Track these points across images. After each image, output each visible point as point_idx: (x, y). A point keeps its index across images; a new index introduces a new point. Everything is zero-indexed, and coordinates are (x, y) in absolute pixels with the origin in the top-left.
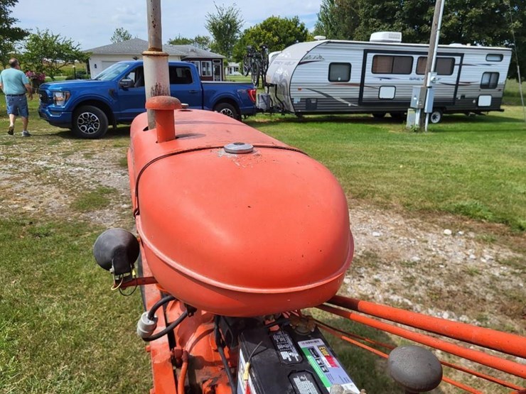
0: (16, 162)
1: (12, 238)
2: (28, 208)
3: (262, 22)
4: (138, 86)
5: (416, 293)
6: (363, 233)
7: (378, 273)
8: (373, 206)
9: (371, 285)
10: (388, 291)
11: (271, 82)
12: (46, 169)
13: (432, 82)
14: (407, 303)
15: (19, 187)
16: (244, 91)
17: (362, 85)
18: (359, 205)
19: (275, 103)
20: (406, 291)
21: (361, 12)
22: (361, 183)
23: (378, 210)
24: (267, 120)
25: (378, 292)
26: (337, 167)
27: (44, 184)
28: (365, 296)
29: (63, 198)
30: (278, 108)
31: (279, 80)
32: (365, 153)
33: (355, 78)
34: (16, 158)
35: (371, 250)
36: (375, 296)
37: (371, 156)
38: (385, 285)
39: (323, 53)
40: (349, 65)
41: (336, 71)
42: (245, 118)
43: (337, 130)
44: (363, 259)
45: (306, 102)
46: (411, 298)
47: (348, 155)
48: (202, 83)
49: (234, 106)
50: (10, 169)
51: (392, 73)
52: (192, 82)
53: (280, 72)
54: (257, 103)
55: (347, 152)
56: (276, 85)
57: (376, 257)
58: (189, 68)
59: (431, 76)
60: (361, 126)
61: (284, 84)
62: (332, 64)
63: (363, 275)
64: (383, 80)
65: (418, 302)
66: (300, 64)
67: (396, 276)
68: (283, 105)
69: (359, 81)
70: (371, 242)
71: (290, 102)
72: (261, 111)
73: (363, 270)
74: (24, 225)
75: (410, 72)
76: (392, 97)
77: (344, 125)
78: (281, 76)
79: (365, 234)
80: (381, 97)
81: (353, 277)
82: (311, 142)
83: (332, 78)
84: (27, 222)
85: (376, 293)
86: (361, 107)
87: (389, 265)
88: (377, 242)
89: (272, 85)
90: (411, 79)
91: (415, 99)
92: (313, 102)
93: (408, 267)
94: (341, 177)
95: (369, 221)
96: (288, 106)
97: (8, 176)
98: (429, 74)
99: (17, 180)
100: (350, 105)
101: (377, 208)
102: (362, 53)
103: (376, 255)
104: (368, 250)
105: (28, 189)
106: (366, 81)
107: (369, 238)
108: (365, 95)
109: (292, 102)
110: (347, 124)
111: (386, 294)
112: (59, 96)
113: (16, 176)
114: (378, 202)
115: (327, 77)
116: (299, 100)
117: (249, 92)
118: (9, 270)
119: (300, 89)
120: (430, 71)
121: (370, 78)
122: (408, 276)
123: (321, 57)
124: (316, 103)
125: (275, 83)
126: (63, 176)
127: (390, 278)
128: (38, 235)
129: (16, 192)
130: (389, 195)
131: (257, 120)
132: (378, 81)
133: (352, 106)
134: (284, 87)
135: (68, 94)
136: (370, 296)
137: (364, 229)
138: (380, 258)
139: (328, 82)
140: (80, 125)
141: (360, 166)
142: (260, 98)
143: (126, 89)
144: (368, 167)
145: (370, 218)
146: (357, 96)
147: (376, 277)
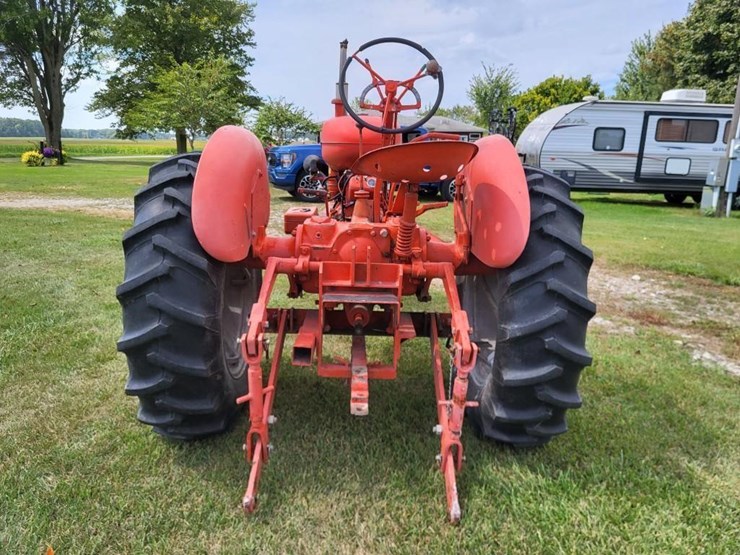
3: (537, 85)
13: (736, 152)
17: (640, 156)
21: (679, 67)
31: (529, 149)
33: (631, 145)
39: (587, 115)
40: (623, 130)
41: (603, 137)
51: (686, 141)
53: (532, 139)
56: (525, 156)
59: (735, 143)
61: (534, 153)
62: (597, 129)
64: (671, 150)
66: (555, 128)
69: (636, 151)
75: (714, 140)
76: (686, 172)
78: (532, 144)
80: (668, 172)
83: (597, 146)
86: (639, 184)
89: (521, 155)
90: (716, 150)
91: (712, 173)
92: (571, 175)
98: (733, 141)
100: (622, 180)
102: (642, 116)
106: (646, 151)
108: (644, 170)
112: (286, 158)
115: (591, 145)
119: (553, 159)
120: (734, 138)
121: (653, 147)
123: (583, 121)
124: (574, 178)
132: (665, 151)
133: (625, 182)
134: (533, 156)
135: (295, 156)
139: (592, 151)
146: (634, 170)
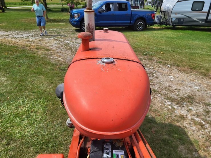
0: (59, 40)
1: (53, 70)
2: (60, 59)
4: (106, 12)
5: (208, 119)
6: (190, 86)
7: (192, 106)
8: (199, 74)
9: (187, 111)
10: (194, 115)
11: (163, 10)
12: (69, 44)
14: (202, 123)
15: (59, 50)
16: (150, 14)
17: (209, 12)
18: (192, 72)
19: (164, 20)
20: (204, 117)
22: (196, 62)
23: (201, 76)
24: (159, 27)
25: (189, 115)
26: (186, 53)
27: (67, 50)
28: (182, 116)
29: (72, 56)
30: (165, 22)
31: (167, 9)
32: (202, 47)
34: (60, 39)
35: (192, 95)
36: (187, 116)
37: (205, 49)
38: (194, 112)
40: (203, 3)
41: (196, 5)
42: (149, 26)
43: (191, 34)
44: (186, 99)
45: (178, 20)
46: (205, 121)
47: (194, 47)
48: (131, 11)
49: (144, 21)
50: (57, 43)
52: (127, 10)
53: (168, 5)
54: (155, 20)
55: (193, 46)
56: (165, 12)
57: (193, 98)
58: (127, 3)
60: (205, 33)
61: (169, 11)
62: (194, 2)
63: (184, 106)
65: (208, 123)
66: (178, 2)
67: (201, 109)
68: (167, 22)
69: (207, 10)
70: (193, 91)
71: (170, 20)
72: (156, 23)
73: (185, 103)
74: (58, 65)
77: (196, 32)
78: (168, 7)
79: (191, 87)
81: (179, 106)
82: (176, 40)
83: (193, 9)
84: (59, 64)
85: (188, 115)
86: (206, 24)
87: (199, 103)
88: (196, 91)
89: (163, 12)
92: (182, 20)
93: (208, 106)
94: (186, 58)
95: (195, 81)
96: (169, 22)
97: (56, 46)
99: (58, 47)
100: (200, 22)
101: (200, 75)
103: (193, 97)
104: (190, 95)
105: (61, 52)
107: (192, 89)
108: (209, 18)
109: (171, 20)
110: (197, 32)
111: (193, 117)
112: (76, 15)
113: (59, 46)
114: (202, 72)
115: (191, 8)
116: (175, 19)
117: (152, 15)
118: (50, 82)
119: (176, 14)
122: (207, 110)
124: (183, 21)
125: (165, 11)
126: (74, 47)
127: (197, 110)
128: (61, 70)
129: (58, 52)
130: (209, 69)
131: (154, 28)
133: (201, 23)
134: (168, 12)
135: (79, 14)
136: (185, 116)
137: (191, 84)
138: (195, 99)
139: (191, 11)
140: (83, 27)
141: (198, 54)
142: (157, 17)
143: (100, 13)
144: (202, 54)
145: (195, 80)
146: (205, 18)
147: (190, 108)
